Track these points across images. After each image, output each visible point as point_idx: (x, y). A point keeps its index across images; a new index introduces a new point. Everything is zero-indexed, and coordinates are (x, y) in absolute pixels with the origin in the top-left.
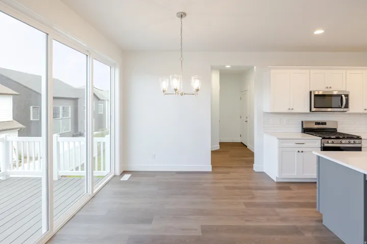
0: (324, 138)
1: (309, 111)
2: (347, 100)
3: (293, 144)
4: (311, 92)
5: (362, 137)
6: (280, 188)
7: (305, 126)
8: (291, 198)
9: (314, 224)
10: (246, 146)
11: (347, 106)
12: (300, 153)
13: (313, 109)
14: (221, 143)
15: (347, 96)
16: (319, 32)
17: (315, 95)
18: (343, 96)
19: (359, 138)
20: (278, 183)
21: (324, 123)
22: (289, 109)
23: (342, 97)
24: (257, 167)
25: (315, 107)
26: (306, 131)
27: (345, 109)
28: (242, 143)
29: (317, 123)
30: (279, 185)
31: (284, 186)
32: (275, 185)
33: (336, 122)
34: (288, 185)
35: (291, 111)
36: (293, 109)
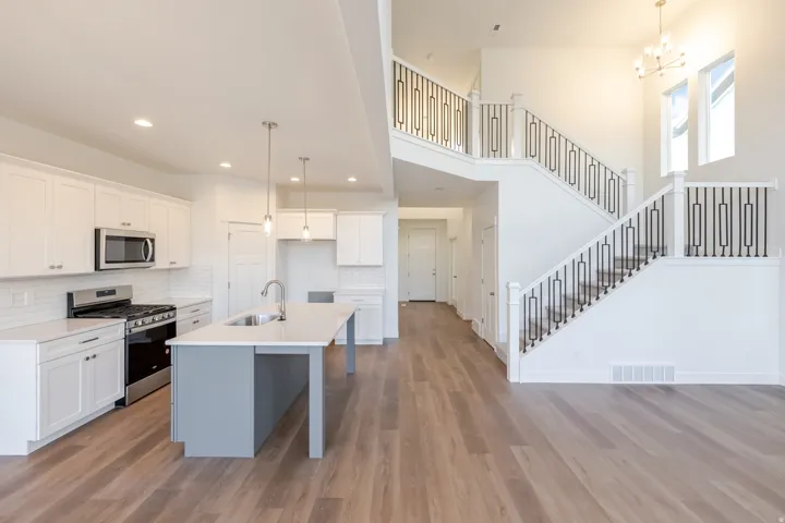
0: (130, 319)
1: (92, 269)
2: (153, 249)
3: (75, 347)
4: (97, 232)
5: (177, 306)
7: (76, 303)
8: (100, 459)
11: (152, 260)
12: (92, 361)
13: (103, 265)
15: (152, 240)
16: (143, 123)
17: (107, 238)
18: (148, 240)
19: (173, 309)
20: (33, 455)
21: (112, 292)
22: (53, 267)
23: (146, 243)
25: (107, 262)
26: (77, 312)
27: (150, 264)
29: (100, 294)
31: (58, 452)
33: (129, 288)
34: (69, 442)
35: (56, 272)
36: (60, 267)
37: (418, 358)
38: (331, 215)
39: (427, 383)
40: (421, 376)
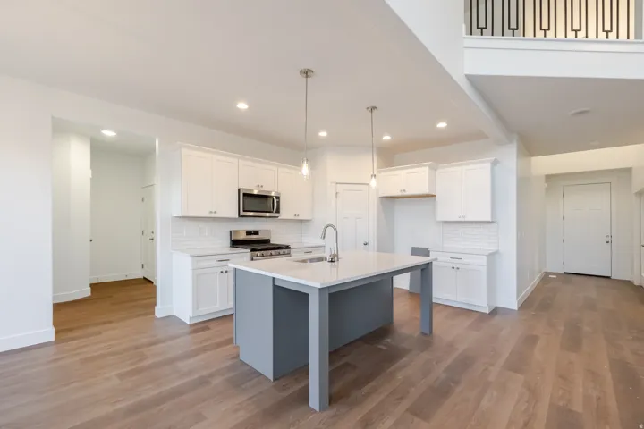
0: (253, 250)
1: (237, 216)
2: (278, 203)
3: (214, 263)
4: (239, 190)
5: (291, 246)
6: (195, 331)
7: (234, 238)
9: (229, 363)
10: (152, 282)
11: (278, 211)
12: (224, 274)
13: (243, 213)
14: (94, 286)
15: (278, 198)
16: (242, 106)
17: (244, 194)
18: (274, 198)
19: (288, 247)
20: (192, 325)
21: (257, 233)
22: (211, 212)
23: (273, 200)
24: (160, 311)
25: (245, 211)
26: (235, 244)
27: (277, 215)
28: (144, 278)
29: (249, 233)
30: (193, 328)
31: (200, 327)
32: (187, 330)
33: (269, 231)
34: (206, 324)
35: (213, 215)
36: (215, 212)
37: (531, 340)
38: (426, 169)
39: (521, 377)
40: (518, 364)
